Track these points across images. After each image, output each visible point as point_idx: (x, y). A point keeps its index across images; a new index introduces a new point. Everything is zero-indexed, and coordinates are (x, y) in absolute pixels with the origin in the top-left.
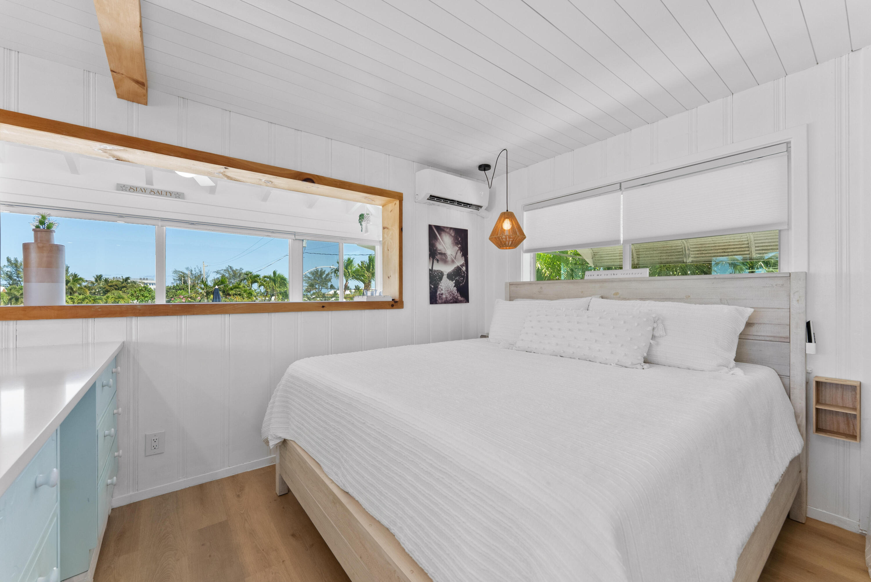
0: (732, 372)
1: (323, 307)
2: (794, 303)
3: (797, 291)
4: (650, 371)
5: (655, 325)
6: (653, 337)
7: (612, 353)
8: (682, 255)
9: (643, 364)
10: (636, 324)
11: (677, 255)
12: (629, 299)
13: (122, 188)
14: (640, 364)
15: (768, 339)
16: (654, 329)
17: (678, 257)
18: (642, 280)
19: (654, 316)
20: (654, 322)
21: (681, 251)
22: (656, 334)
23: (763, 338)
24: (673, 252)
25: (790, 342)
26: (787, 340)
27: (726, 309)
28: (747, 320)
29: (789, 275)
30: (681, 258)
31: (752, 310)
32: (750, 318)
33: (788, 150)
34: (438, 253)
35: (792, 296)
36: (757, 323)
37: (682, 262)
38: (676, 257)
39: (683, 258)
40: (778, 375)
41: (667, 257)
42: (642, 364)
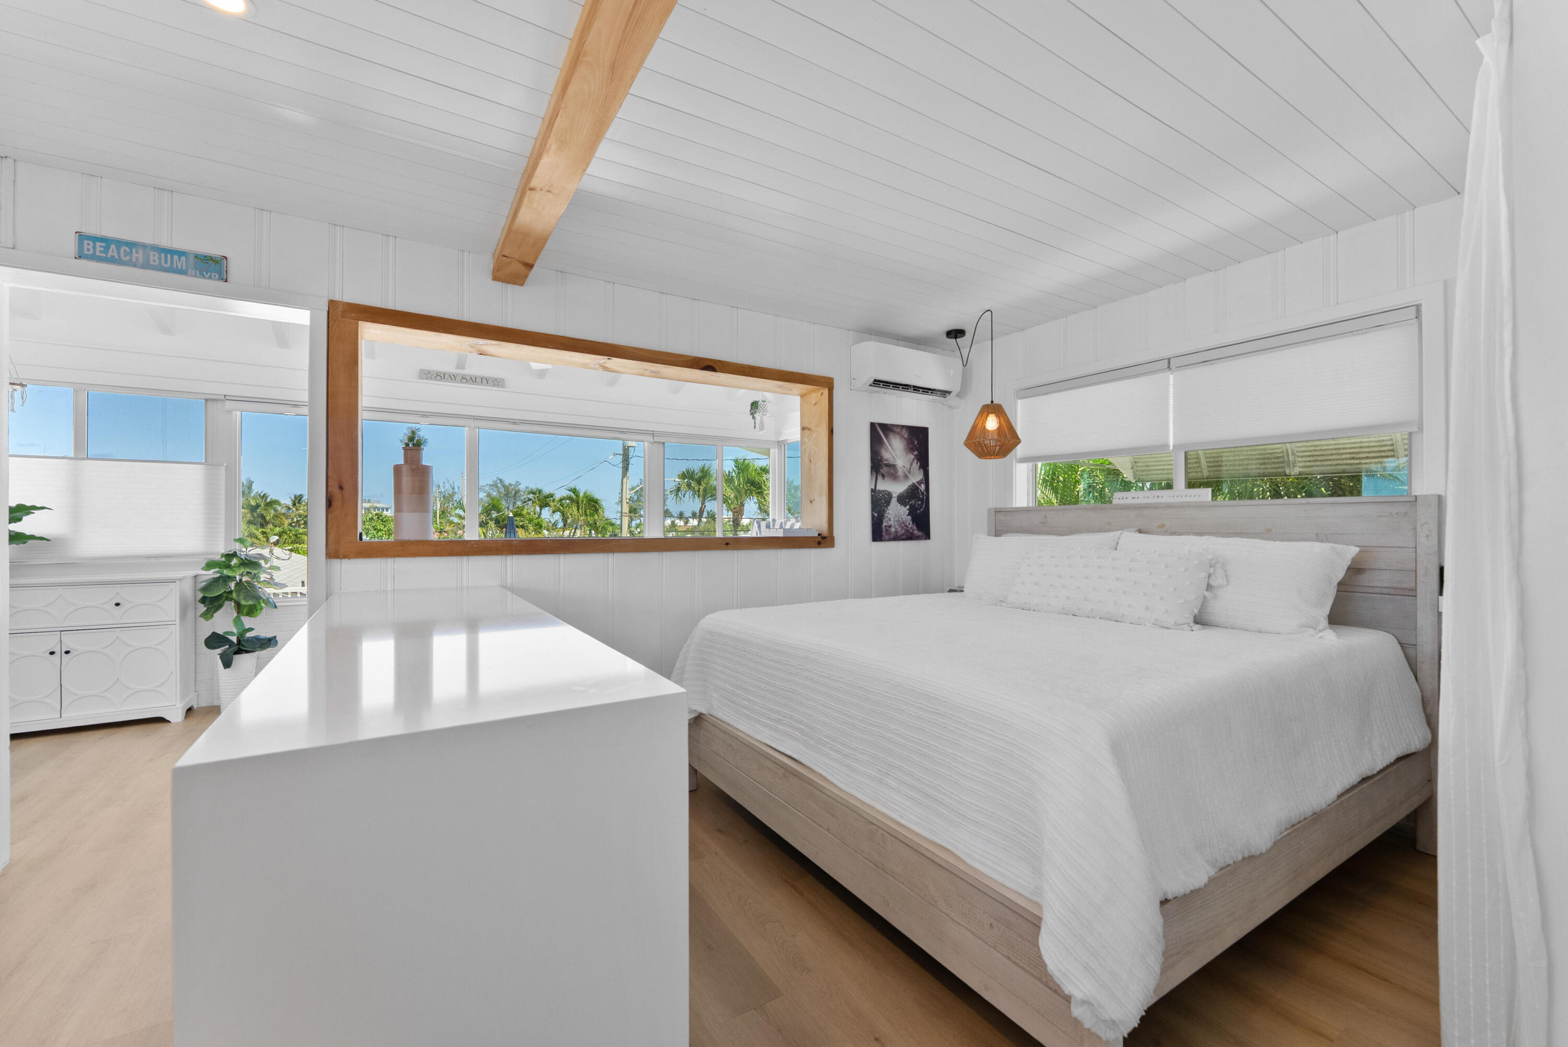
0: (1320, 635)
1: (727, 544)
2: (1422, 540)
3: (1425, 523)
4: (1200, 634)
5: (1212, 571)
6: (1209, 587)
7: (1147, 608)
8: (1283, 462)
9: (1192, 624)
10: (1183, 569)
11: (1274, 463)
12: (1180, 534)
13: (427, 375)
14: (1188, 624)
15: (1385, 591)
16: (1209, 576)
17: (1277, 465)
18: (1200, 506)
19: (1210, 557)
20: (1211, 567)
21: (1281, 457)
22: (1212, 583)
23: (1378, 590)
24: (1268, 458)
25: (1416, 596)
26: (1412, 593)
27: (1317, 548)
28: (1349, 563)
29: (1414, 500)
30: (1280, 468)
31: (1357, 549)
32: (1354, 560)
33: (1418, 316)
34: (884, 464)
35: (1419, 529)
36: (1369, 569)
37: (1283, 474)
38: (1273, 466)
39: (1284, 467)
40: (1400, 643)
41: (1258, 466)
42: (1190, 625)
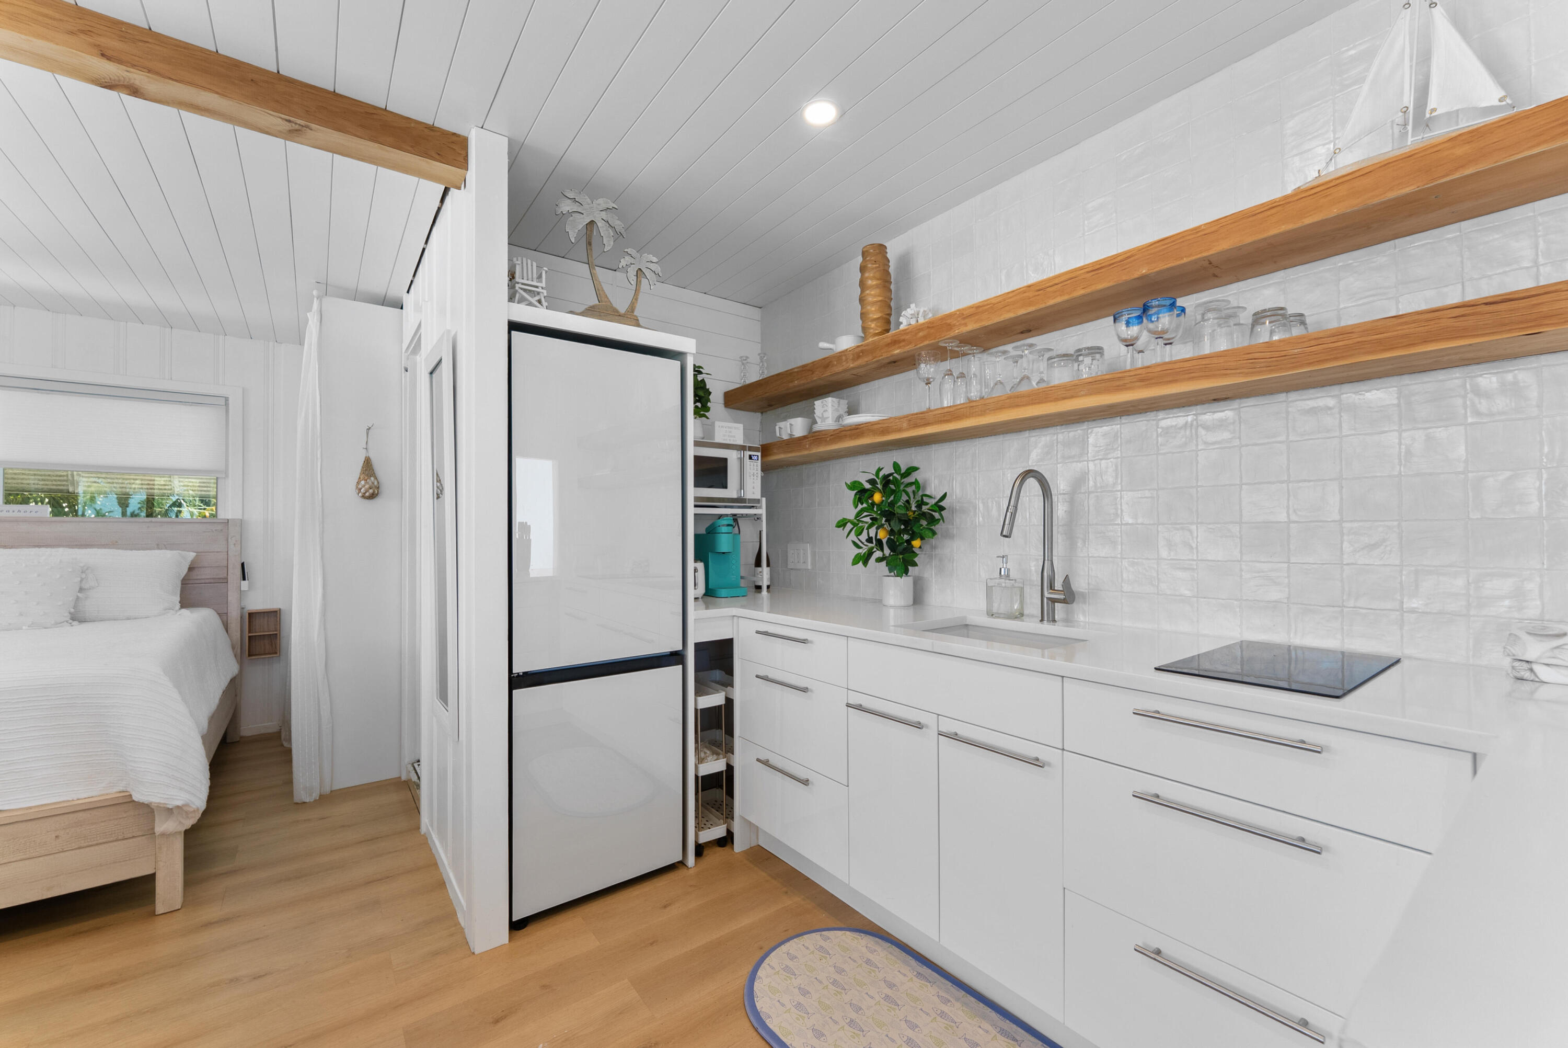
0: (178, 613)
2: (231, 546)
3: (234, 536)
4: (78, 628)
5: (84, 576)
6: (81, 590)
7: (21, 614)
8: (67, 481)
9: (71, 621)
10: (58, 576)
11: (55, 480)
14: (67, 622)
15: (207, 581)
16: (81, 581)
17: (59, 483)
18: (40, 521)
19: (82, 565)
20: (82, 572)
21: (64, 476)
22: (85, 586)
23: (203, 581)
24: (49, 475)
25: (227, 582)
26: (225, 581)
27: (168, 554)
28: (189, 564)
29: (227, 521)
30: (64, 485)
31: (194, 554)
32: (193, 562)
33: (227, 404)
35: (229, 540)
36: (197, 567)
37: (65, 491)
38: (54, 483)
39: (68, 485)
40: (218, 614)
41: (36, 482)
42: (69, 622)
